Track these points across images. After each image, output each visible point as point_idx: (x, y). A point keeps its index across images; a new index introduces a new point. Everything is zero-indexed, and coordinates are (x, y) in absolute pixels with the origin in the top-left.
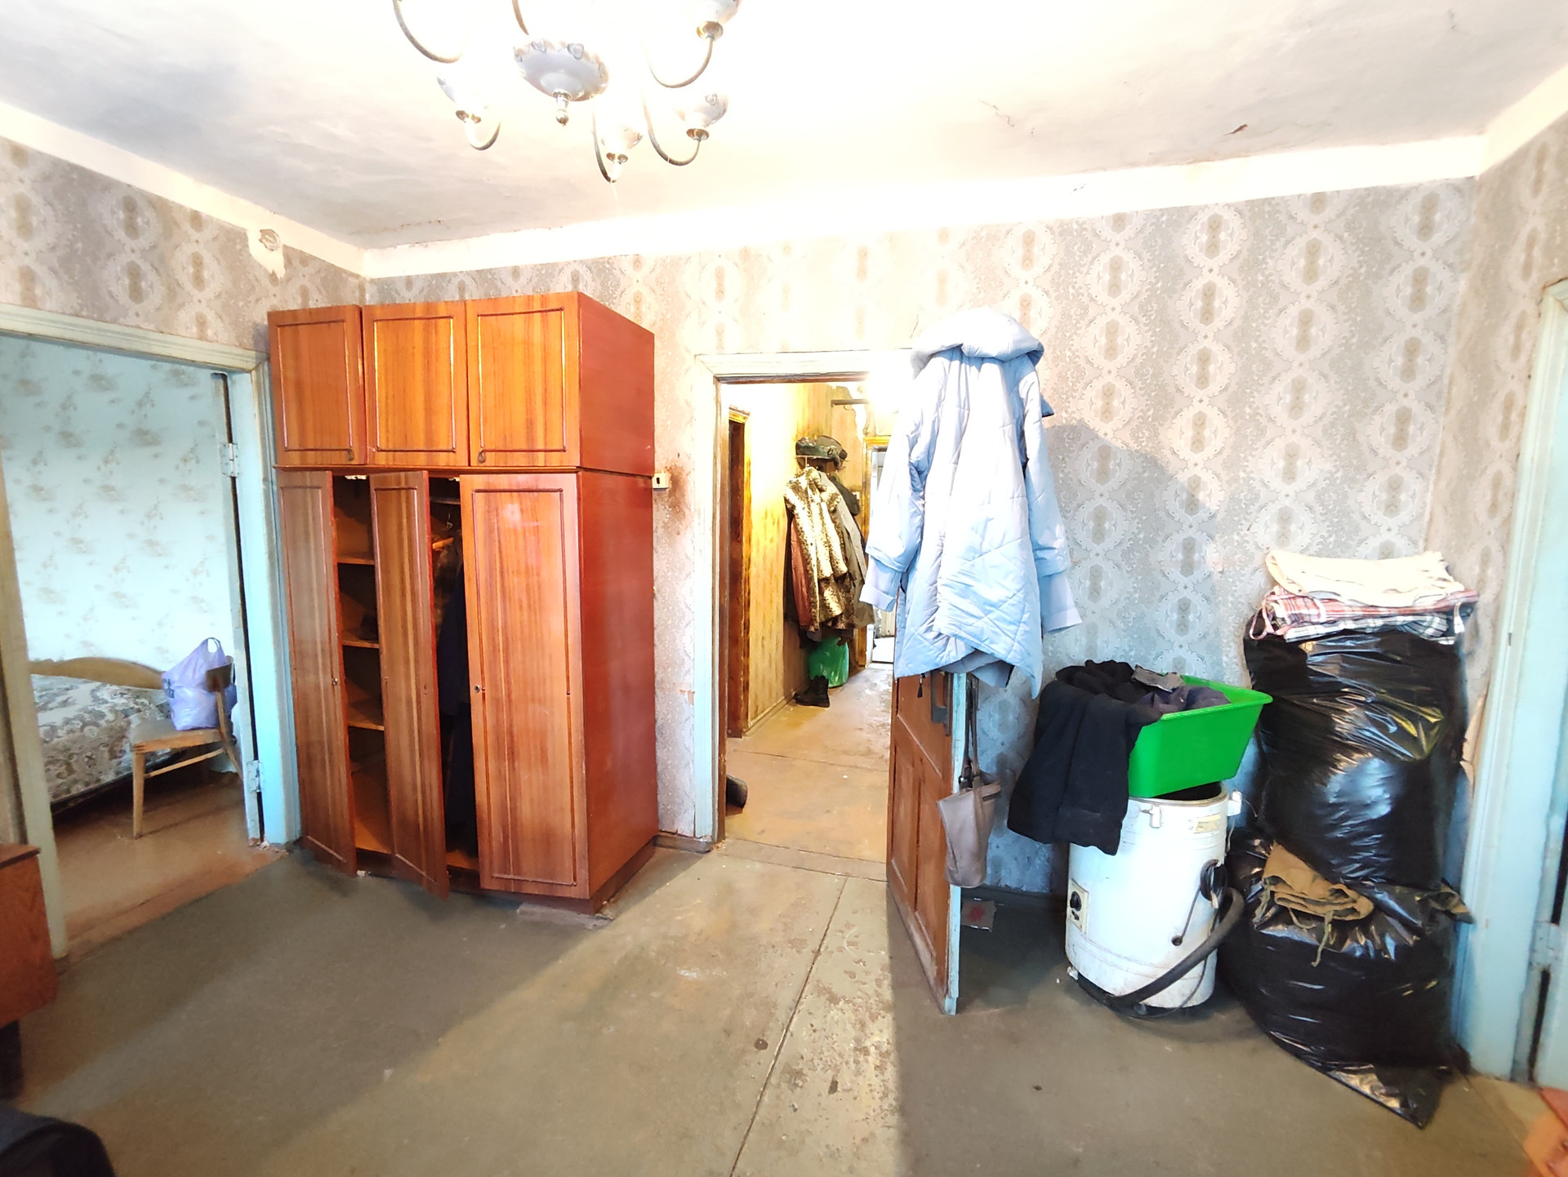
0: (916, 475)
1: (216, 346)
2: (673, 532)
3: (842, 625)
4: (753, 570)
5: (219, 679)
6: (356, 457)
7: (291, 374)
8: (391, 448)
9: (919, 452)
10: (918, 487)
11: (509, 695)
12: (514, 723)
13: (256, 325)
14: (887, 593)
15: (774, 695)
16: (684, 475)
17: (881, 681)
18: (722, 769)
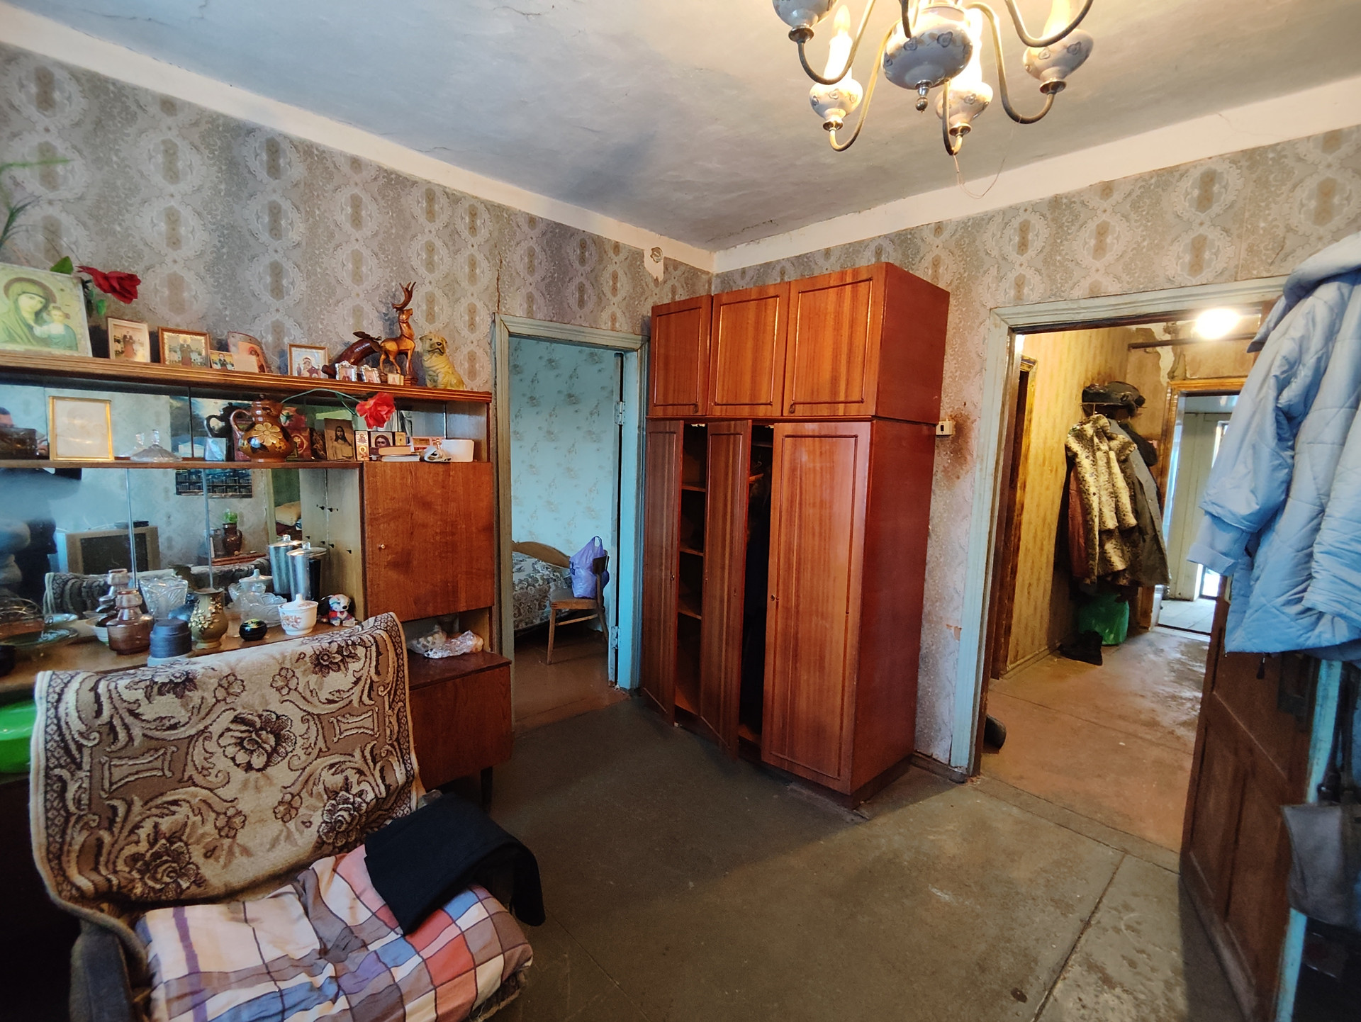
0: (1284, 422)
1: (621, 334)
2: (953, 475)
3: (1125, 581)
4: (1025, 517)
5: (599, 565)
6: (700, 408)
7: (662, 351)
8: (724, 402)
9: (1291, 394)
10: (1287, 435)
11: (797, 606)
12: (800, 630)
13: (643, 317)
14: (1225, 554)
15: (1036, 643)
16: (969, 421)
17: (1170, 648)
18: (983, 707)
